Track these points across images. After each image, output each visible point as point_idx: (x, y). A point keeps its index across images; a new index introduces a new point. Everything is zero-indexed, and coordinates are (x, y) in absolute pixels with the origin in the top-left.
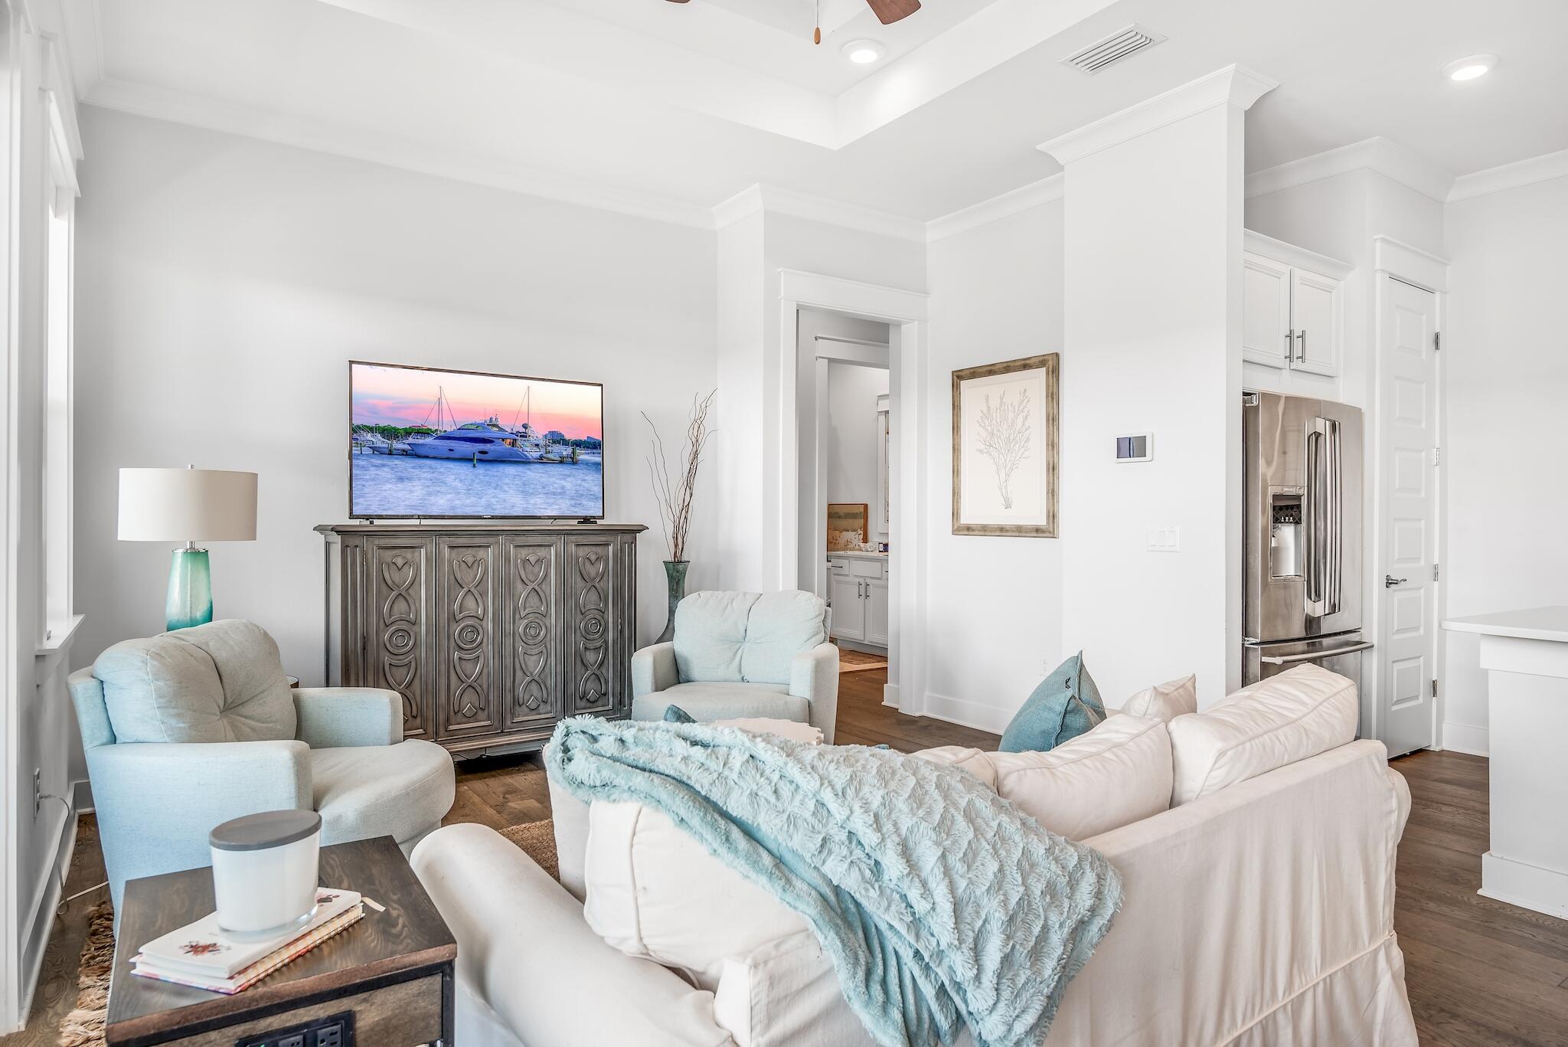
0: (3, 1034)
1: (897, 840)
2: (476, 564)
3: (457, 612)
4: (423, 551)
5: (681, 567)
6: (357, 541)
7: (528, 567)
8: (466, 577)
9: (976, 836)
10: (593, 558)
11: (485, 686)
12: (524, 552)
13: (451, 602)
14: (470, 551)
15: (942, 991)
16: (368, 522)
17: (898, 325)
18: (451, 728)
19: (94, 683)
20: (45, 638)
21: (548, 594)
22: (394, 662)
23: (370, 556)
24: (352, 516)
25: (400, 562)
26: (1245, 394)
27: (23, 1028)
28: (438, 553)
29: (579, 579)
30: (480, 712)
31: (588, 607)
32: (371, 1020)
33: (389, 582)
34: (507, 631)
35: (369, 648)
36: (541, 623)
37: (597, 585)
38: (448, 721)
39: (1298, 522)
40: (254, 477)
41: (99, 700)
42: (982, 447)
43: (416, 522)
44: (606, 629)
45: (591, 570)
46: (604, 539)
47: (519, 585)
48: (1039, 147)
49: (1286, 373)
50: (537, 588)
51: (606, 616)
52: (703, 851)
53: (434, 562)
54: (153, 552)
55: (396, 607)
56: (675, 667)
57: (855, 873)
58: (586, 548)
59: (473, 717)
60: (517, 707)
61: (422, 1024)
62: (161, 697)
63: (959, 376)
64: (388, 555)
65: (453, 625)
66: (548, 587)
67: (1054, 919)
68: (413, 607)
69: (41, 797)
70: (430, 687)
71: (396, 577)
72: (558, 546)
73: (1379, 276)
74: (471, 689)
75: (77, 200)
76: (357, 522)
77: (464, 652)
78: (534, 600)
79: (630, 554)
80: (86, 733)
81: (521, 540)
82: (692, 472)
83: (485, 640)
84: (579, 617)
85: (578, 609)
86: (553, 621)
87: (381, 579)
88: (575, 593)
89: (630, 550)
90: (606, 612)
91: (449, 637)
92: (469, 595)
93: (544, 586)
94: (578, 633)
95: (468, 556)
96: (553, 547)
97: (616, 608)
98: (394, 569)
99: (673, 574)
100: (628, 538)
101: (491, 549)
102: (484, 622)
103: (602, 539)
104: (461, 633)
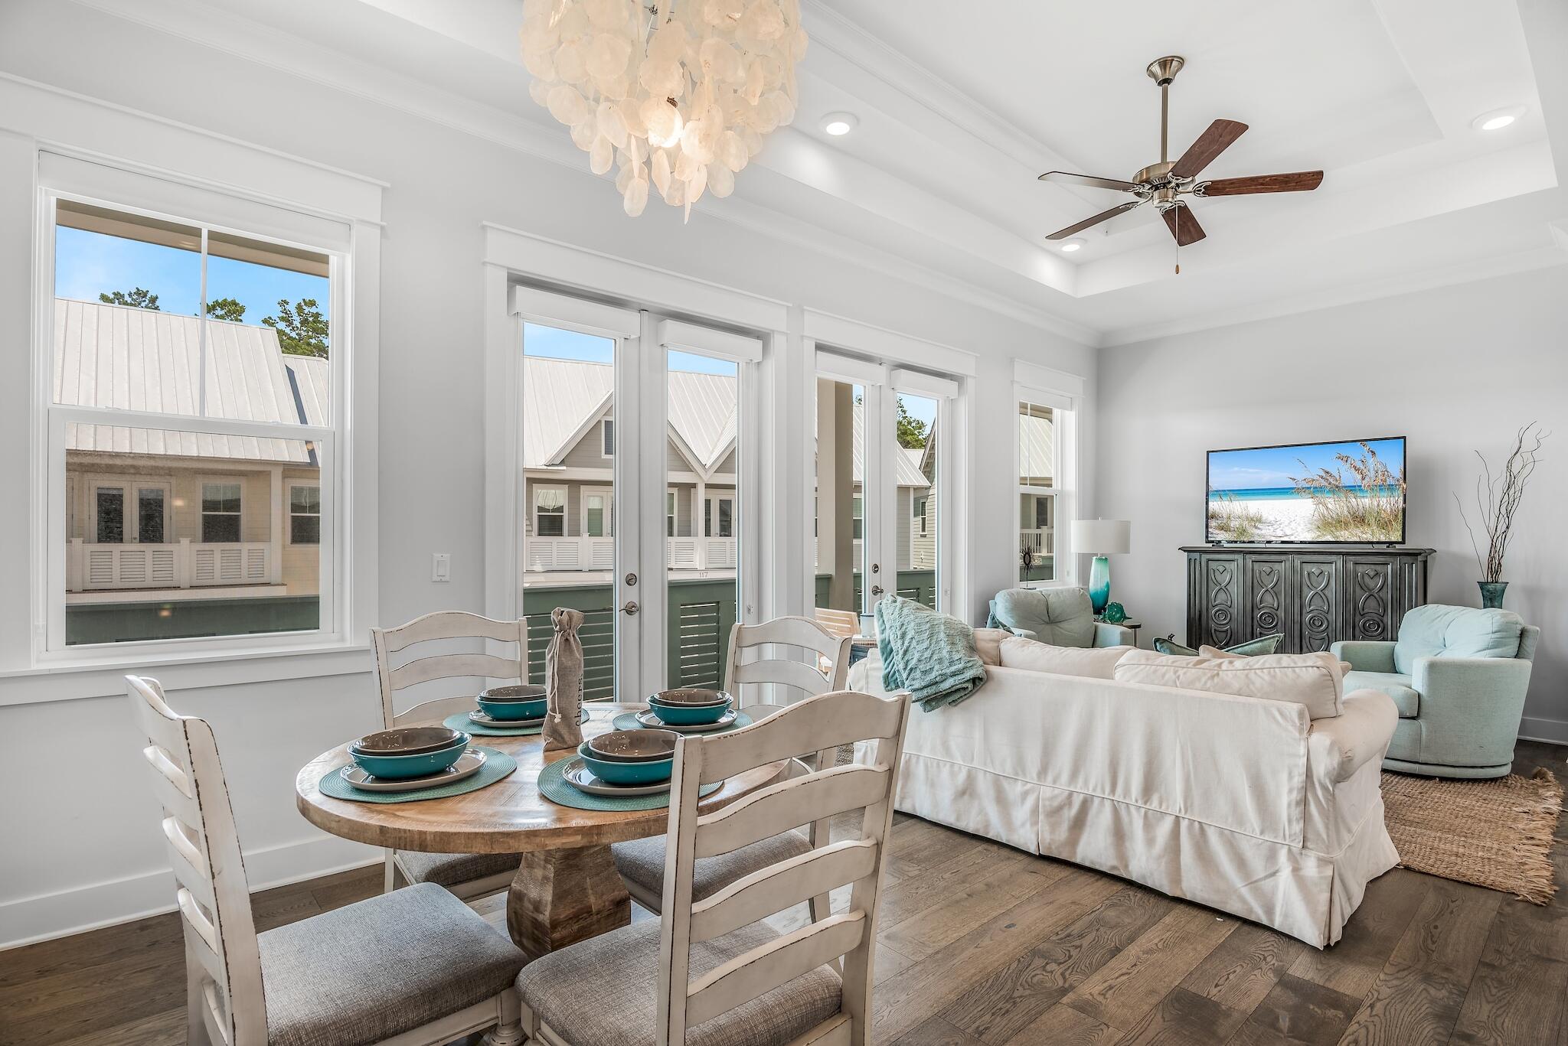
2: (1272, 573)
3: (1258, 603)
4: (1237, 563)
5: (1491, 587)
6: (1195, 555)
7: (1315, 578)
8: (1266, 581)
10: (1372, 574)
12: (1309, 567)
13: (1254, 597)
14: (1267, 565)
21: (1331, 596)
22: (1217, 629)
23: (1205, 565)
24: (1207, 542)
25: (1223, 569)
28: (1245, 564)
29: (1357, 588)
31: (1366, 611)
33: (1216, 581)
34: (1296, 620)
35: (1202, 616)
36: (1324, 618)
37: (1376, 595)
44: (1384, 630)
45: (1371, 583)
46: (1392, 559)
47: (1306, 589)
50: (1320, 592)
51: (1385, 619)
53: (1242, 570)
55: (1219, 596)
58: (1364, 566)
64: (1214, 565)
66: (1330, 593)
68: (1230, 597)
71: (1220, 578)
72: (1338, 564)
76: (1210, 545)
77: (1264, 629)
78: (1318, 600)
81: (1308, 558)
83: (1279, 623)
84: (1358, 617)
85: (1358, 613)
86: (1335, 617)
87: (1210, 579)
88: (1354, 599)
89: (1410, 570)
90: (1385, 616)
91: (1253, 618)
92: (1267, 594)
93: (1326, 592)
94: (1357, 629)
95: (1266, 567)
96: (1334, 565)
97: (1394, 614)
98: (1217, 573)
99: (1488, 591)
100: (1408, 559)
101: (1283, 564)
102: (1278, 612)
103: (1381, 559)
104: (1262, 615)
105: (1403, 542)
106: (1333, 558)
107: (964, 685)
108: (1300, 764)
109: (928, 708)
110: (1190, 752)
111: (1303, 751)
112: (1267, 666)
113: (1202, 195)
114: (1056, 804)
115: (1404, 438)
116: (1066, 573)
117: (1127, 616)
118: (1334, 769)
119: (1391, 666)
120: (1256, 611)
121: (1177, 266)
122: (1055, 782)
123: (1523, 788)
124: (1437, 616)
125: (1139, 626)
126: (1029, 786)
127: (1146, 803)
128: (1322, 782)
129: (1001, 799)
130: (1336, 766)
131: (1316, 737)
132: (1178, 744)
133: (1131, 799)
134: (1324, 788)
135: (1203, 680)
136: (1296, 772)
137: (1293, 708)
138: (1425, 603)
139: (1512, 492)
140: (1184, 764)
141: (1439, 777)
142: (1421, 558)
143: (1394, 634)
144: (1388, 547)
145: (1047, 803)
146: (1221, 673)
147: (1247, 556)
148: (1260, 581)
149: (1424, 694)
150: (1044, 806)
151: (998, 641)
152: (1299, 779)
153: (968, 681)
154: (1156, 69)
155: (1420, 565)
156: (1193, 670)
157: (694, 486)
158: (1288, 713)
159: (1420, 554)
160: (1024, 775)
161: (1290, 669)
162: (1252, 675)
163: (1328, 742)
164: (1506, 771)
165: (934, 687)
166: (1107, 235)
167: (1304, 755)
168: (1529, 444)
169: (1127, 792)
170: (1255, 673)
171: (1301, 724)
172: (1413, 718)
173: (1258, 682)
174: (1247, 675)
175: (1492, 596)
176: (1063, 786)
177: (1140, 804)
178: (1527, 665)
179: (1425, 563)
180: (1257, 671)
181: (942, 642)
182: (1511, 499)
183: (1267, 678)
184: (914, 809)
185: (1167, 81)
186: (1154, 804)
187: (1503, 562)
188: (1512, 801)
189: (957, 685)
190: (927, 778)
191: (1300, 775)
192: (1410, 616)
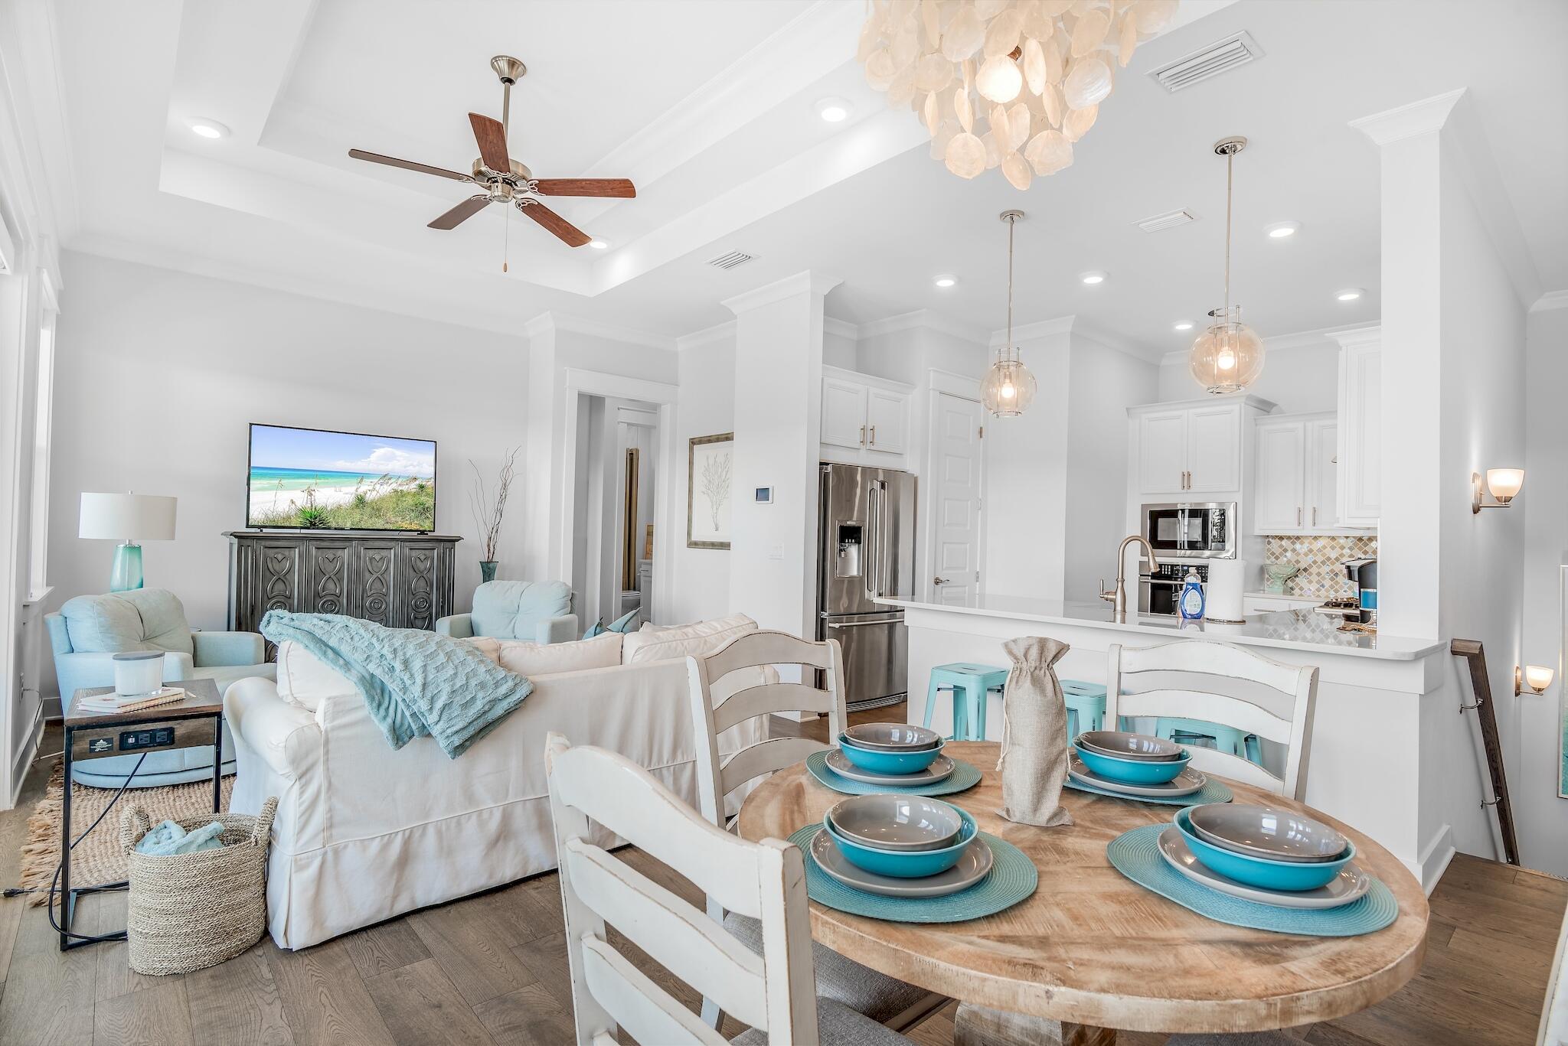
0: (1, 810)
1: (402, 658)
2: (336, 560)
3: (319, 591)
4: (297, 550)
5: (491, 565)
6: (248, 542)
7: (375, 563)
8: (329, 568)
9: (447, 661)
10: (422, 558)
12: (371, 553)
13: (317, 584)
14: (331, 551)
15: (414, 715)
16: (259, 530)
17: (660, 405)
19: (61, 618)
20: (29, 596)
21: (388, 579)
23: (258, 553)
24: (246, 526)
25: (280, 557)
26: (821, 464)
27: (13, 808)
28: (308, 551)
29: (411, 571)
31: (418, 590)
32: (181, 732)
33: (272, 570)
34: (357, 604)
35: (256, 613)
36: (382, 600)
37: (425, 576)
39: (859, 543)
40: (175, 499)
41: (64, 628)
42: (704, 490)
43: (298, 531)
44: (431, 606)
45: (421, 566)
46: (431, 545)
47: (367, 574)
48: (722, 303)
49: (863, 452)
50: (380, 576)
51: (431, 596)
52: (316, 658)
53: (305, 557)
54: (103, 547)
55: (276, 587)
56: (470, 629)
57: (380, 669)
58: (417, 551)
61: (206, 737)
62: (102, 627)
63: (693, 442)
64: (271, 552)
65: (318, 600)
66: (388, 576)
67: (480, 695)
68: (288, 587)
69: (24, 690)
71: (277, 567)
72: (398, 549)
73: (931, 392)
75: (57, 315)
76: (253, 530)
78: (378, 585)
79: (450, 555)
80: (55, 645)
81: (370, 544)
82: (503, 499)
83: (341, 610)
84: (410, 596)
85: (410, 592)
86: (391, 597)
87: (266, 568)
88: (408, 580)
89: (450, 553)
90: (432, 594)
92: (330, 580)
93: (384, 576)
94: (409, 607)
95: (330, 554)
96: (393, 551)
97: (439, 592)
98: (275, 561)
100: (448, 543)
101: (347, 550)
102: (340, 598)
104: (323, 604)
105: (435, 531)
106: (393, 544)
147: (311, 542)
148: (322, 569)
154: (503, 65)
175: (490, 575)
185: (510, 81)
190: (441, 848)
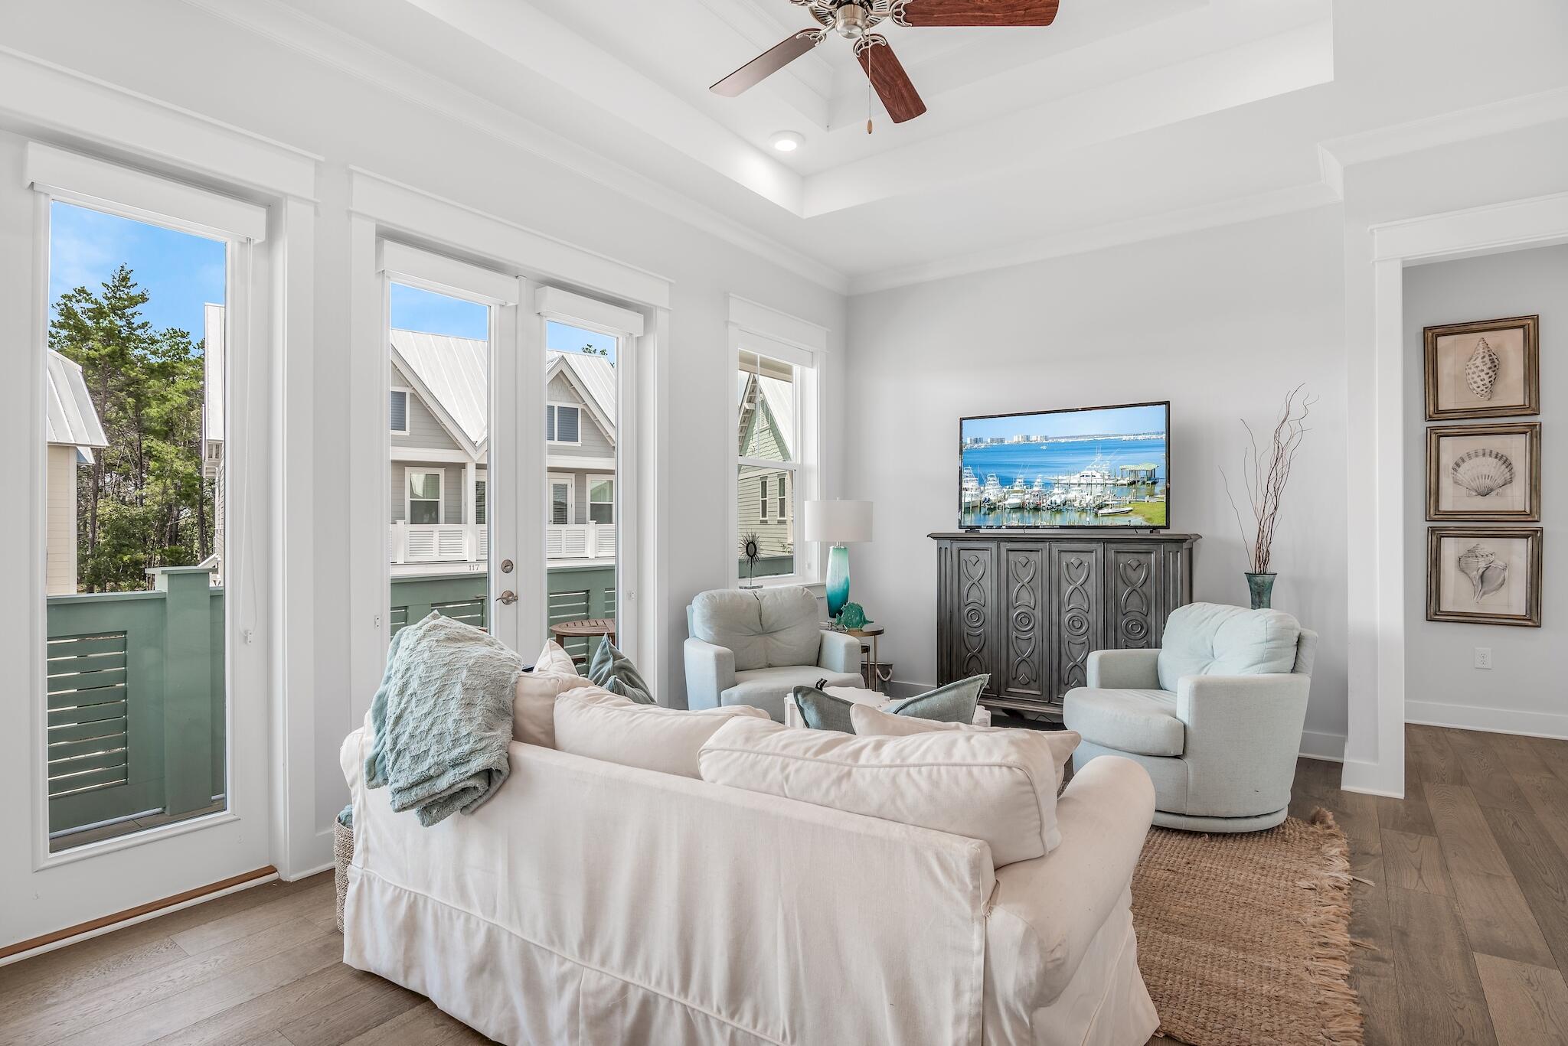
2: (1028, 564)
3: (1014, 602)
4: (990, 553)
6: (949, 544)
7: (1074, 569)
8: (1022, 575)
10: (1134, 564)
11: (1036, 662)
12: (1067, 556)
13: (1011, 591)
14: (1024, 554)
18: (1010, 689)
21: (1090, 592)
22: (969, 632)
23: (954, 555)
24: (960, 527)
25: (975, 560)
28: (999, 554)
29: (1119, 581)
30: (1032, 682)
31: (1128, 609)
33: (967, 574)
34: (1054, 621)
35: (953, 617)
36: (1084, 618)
37: (1138, 590)
38: (1007, 685)
43: (1021, 531)
44: (1148, 632)
45: (1133, 576)
50: (1079, 587)
51: (1149, 618)
53: (997, 561)
55: (971, 592)
58: (1127, 555)
59: (1027, 685)
60: (1063, 686)
64: (966, 555)
66: (1090, 588)
68: (985, 593)
70: (994, 655)
71: (971, 571)
72: (1098, 553)
74: (1025, 663)
76: (963, 531)
77: (1020, 633)
78: (1077, 599)
79: (1175, 562)
81: (1066, 546)
83: (1036, 625)
84: (1120, 616)
85: (1119, 610)
86: (1095, 617)
87: (962, 571)
88: (1116, 595)
89: (1175, 559)
90: (1149, 615)
91: (1008, 620)
92: (1023, 589)
93: (1086, 586)
94: (1119, 630)
95: (1021, 558)
96: (1094, 553)
97: (1158, 613)
98: (970, 565)
99: (1256, 584)
100: (1173, 547)
101: (1040, 553)
102: (1035, 612)
103: (1143, 547)
104: (1018, 615)
105: (1167, 527)
106: (1098, 545)
107: (471, 783)
108: (974, 970)
109: (427, 819)
110: (798, 927)
111: (977, 944)
112: (930, 759)
113: (904, 23)
114: (603, 1002)
115: (1167, 403)
116: (807, 566)
117: (867, 619)
118: (1031, 984)
119: (1155, 683)
120: (1011, 610)
121: (870, 123)
122: (603, 963)
123: (1304, 841)
124: (1203, 618)
125: (880, 632)
126: (567, 966)
127: (732, 1016)
128: (1012, 1006)
129: (532, 986)
130: (1034, 978)
131: (999, 915)
132: (780, 909)
133: (712, 1008)
134: (1015, 1017)
135: (824, 786)
136: (966, 985)
137: (962, 850)
138: (1191, 601)
139: (1280, 466)
140: (790, 948)
141: (1208, 833)
142: (1184, 543)
143: (1159, 636)
144: (1151, 532)
145: (590, 1001)
146: (854, 770)
147: (1002, 544)
148: (1015, 575)
149: (1190, 725)
150: (586, 1007)
151: (553, 696)
152: (971, 999)
153: (476, 775)
155: (1185, 553)
156: (812, 765)
157: (463, 466)
158: (954, 865)
159: (1184, 540)
160: (563, 945)
161: (964, 768)
162: (902, 780)
163: (1019, 929)
164: (1281, 818)
165: (427, 785)
166: (828, 130)
167: (979, 953)
168: (1297, 410)
169: (705, 995)
170: (908, 774)
171: (974, 887)
172: (1177, 757)
173: (911, 793)
174: (894, 780)
175: (1260, 593)
176: (614, 975)
177: (724, 1017)
178: (1304, 680)
179: (1191, 550)
180: (912, 770)
181: (453, 702)
182: (1279, 475)
183: (924, 784)
184: (424, 986)
186: (745, 1022)
187: (1271, 549)
188: (1294, 868)
189: (457, 783)
190: (437, 938)
191: (972, 990)
192: (1173, 615)
